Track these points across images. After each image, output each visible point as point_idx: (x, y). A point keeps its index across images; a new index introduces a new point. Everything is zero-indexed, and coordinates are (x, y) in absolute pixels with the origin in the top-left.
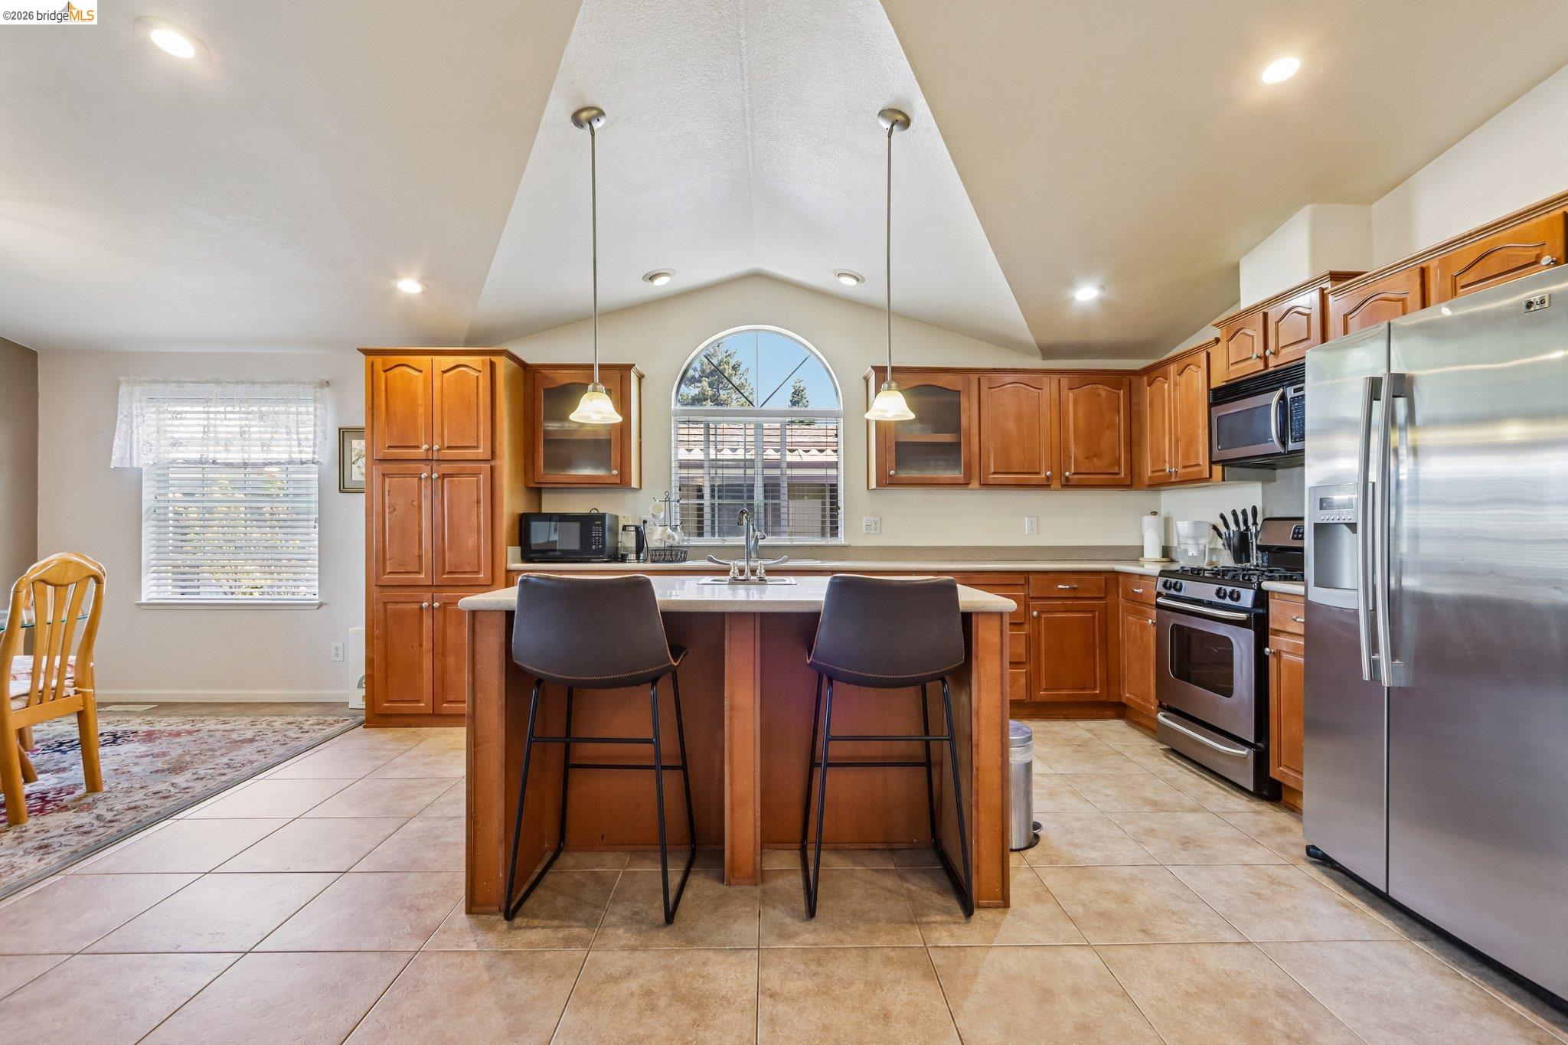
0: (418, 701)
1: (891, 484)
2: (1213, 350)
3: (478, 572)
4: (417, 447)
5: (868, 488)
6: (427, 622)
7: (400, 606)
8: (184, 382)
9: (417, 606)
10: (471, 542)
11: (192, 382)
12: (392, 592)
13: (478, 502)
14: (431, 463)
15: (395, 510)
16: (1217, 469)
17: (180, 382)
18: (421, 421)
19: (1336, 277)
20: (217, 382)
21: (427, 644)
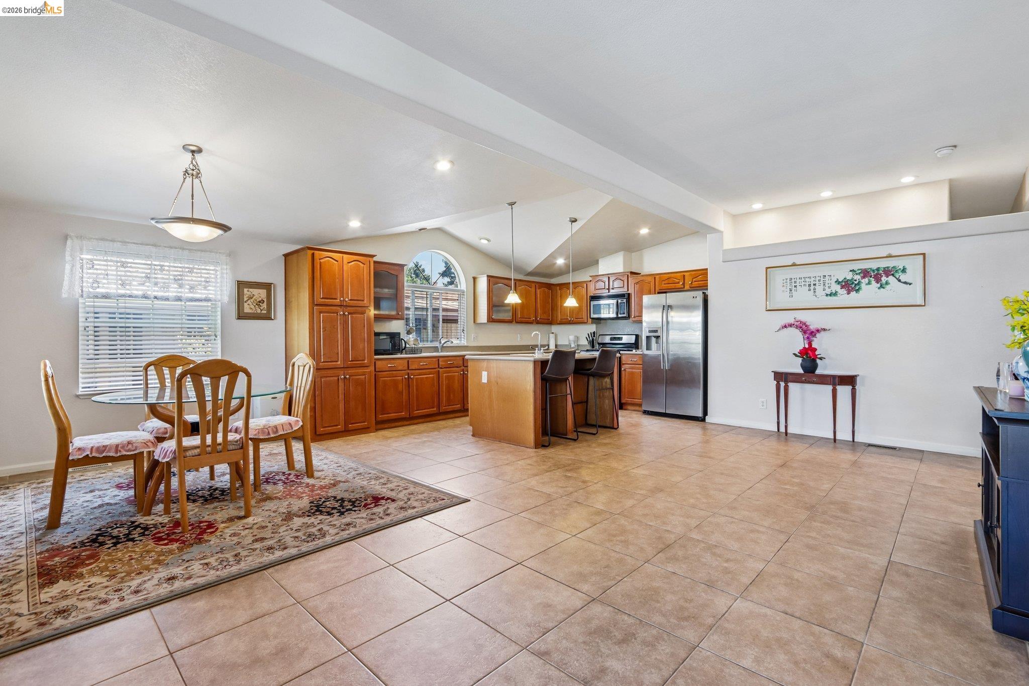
0: (337, 425)
1: (492, 322)
2: (588, 283)
3: (364, 360)
4: (336, 299)
5: (474, 322)
6: (341, 384)
7: (328, 379)
8: (128, 243)
9: (336, 378)
10: (361, 346)
11: (134, 243)
12: (324, 372)
13: (364, 326)
14: (343, 307)
15: (325, 330)
16: (590, 320)
17: (124, 243)
18: (338, 287)
19: (632, 273)
20: (155, 245)
21: (341, 397)
